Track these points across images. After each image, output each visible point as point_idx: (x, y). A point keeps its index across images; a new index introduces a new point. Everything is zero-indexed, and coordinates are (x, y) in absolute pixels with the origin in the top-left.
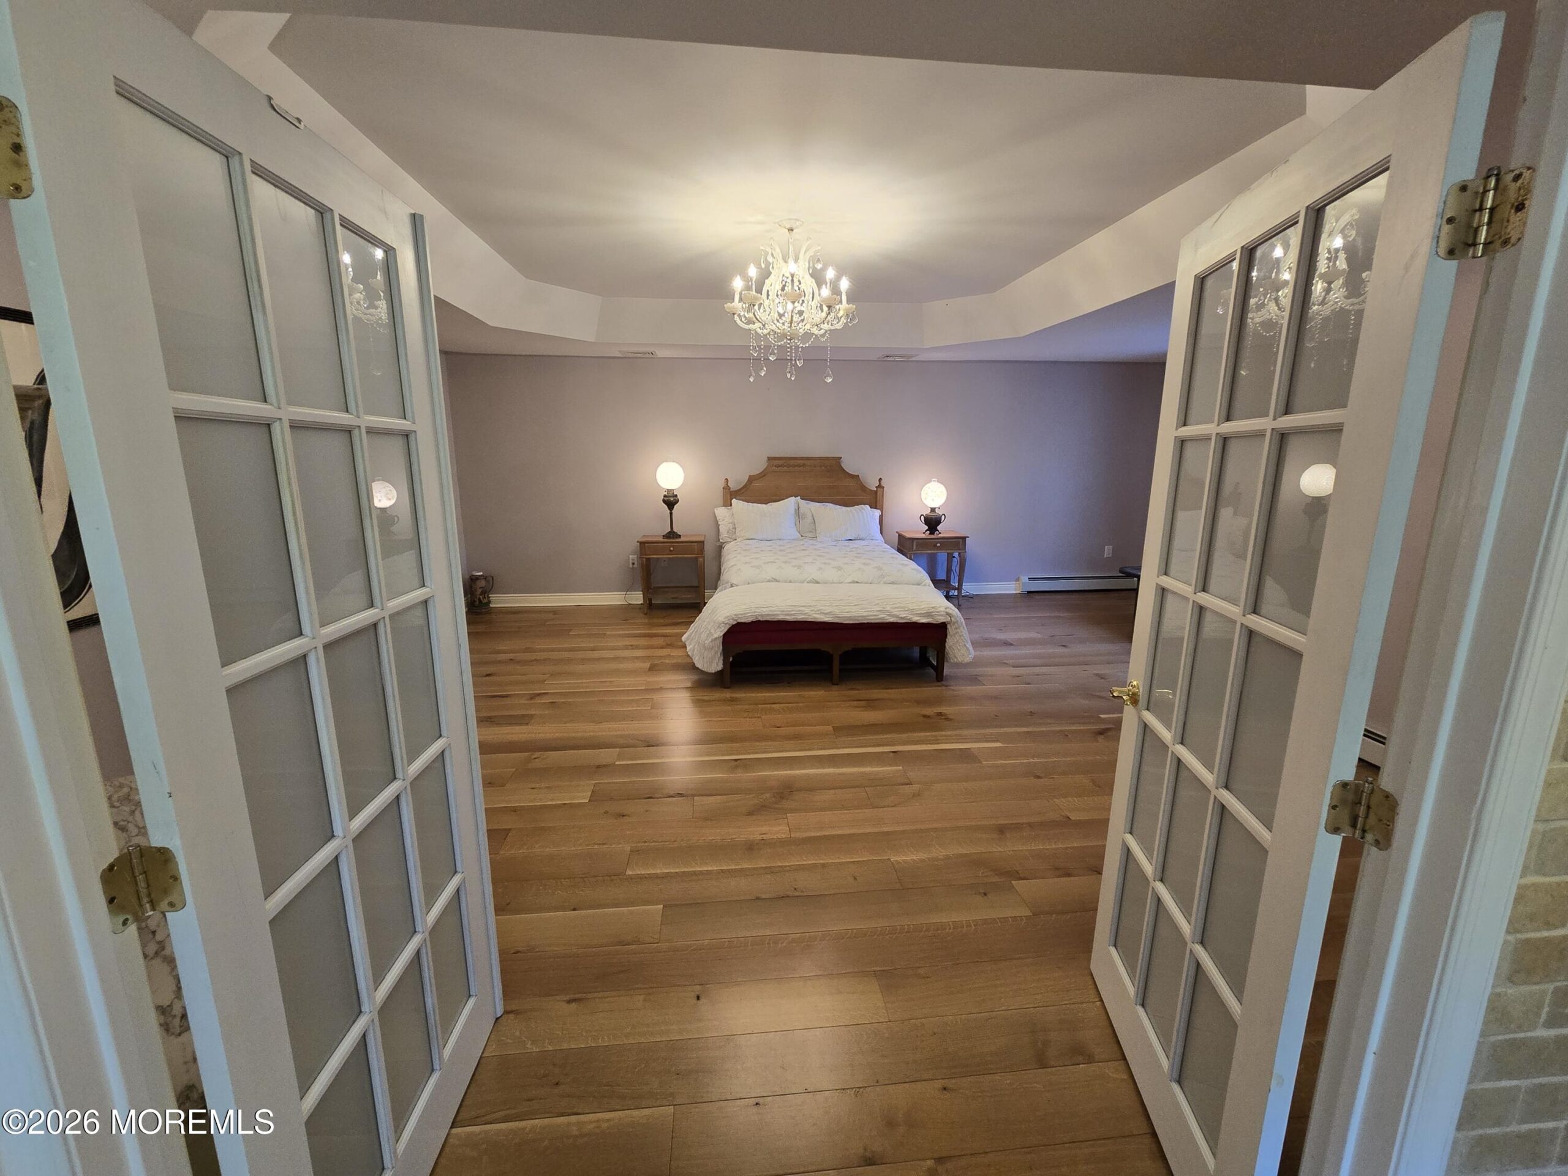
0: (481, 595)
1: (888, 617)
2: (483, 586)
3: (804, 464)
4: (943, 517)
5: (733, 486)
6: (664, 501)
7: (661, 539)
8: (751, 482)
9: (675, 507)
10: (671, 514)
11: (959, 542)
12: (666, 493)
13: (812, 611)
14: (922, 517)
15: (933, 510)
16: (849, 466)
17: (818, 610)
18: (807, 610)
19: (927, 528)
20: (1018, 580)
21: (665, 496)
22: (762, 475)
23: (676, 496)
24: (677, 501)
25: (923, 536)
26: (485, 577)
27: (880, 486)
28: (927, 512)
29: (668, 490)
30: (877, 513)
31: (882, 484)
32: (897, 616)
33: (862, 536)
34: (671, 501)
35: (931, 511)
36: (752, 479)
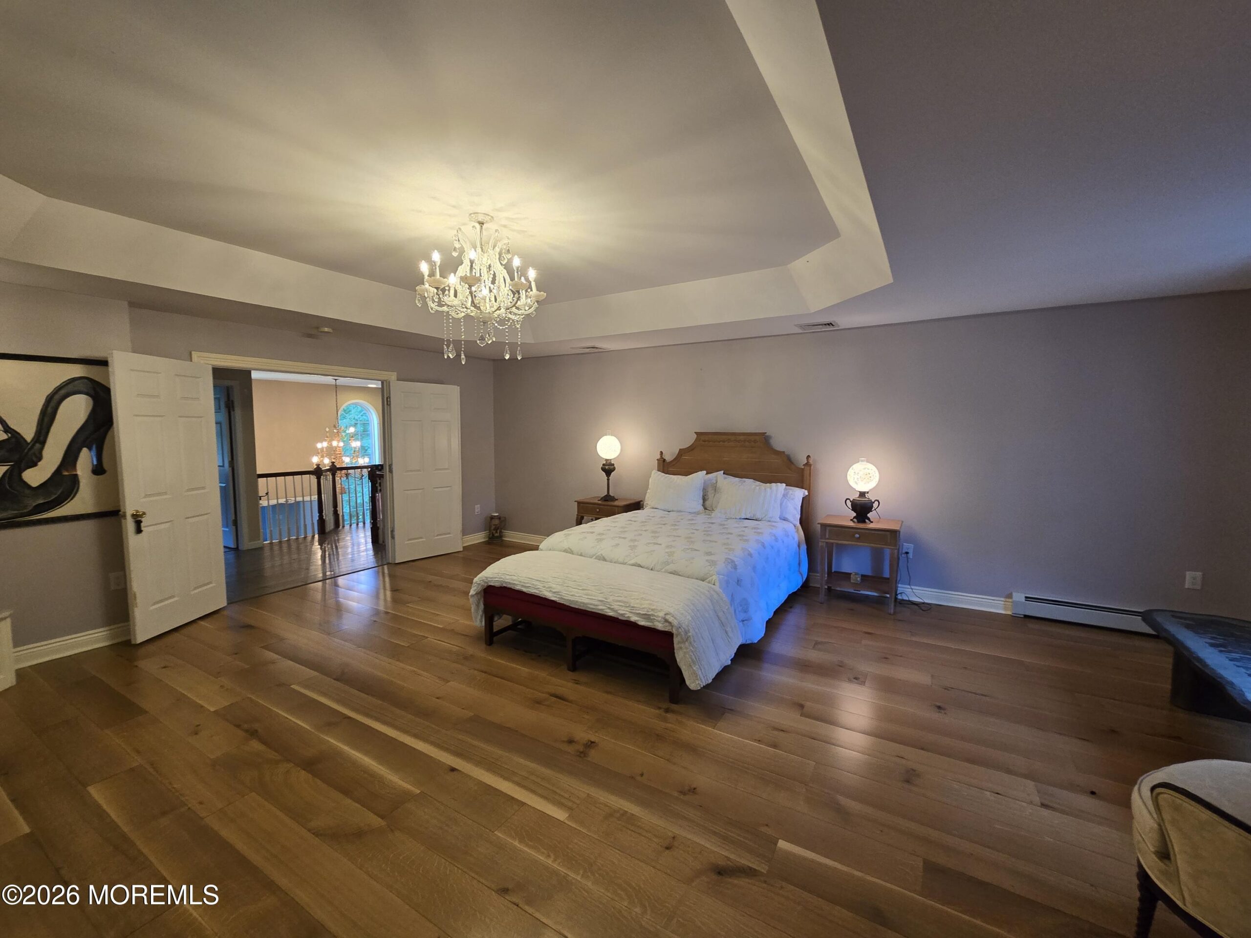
0: (494, 530)
1: (608, 611)
2: (496, 524)
3: (729, 439)
4: (876, 503)
5: (668, 458)
6: (603, 469)
7: (596, 501)
8: (681, 455)
9: (612, 473)
10: (608, 480)
11: (891, 536)
12: (605, 462)
13: (544, 587)
14: (848, 502)
15: (862, 494)
16: (779, 443)
17: (549, 588)
18: (539, 585)
19: (855, 514)
20: (1010, 596)
21: (604, 465)
22: (691, 449)
23: (613, 465)
24: (614, 469)
25: (851, 524)
26: (499, 518)
27: (808, 464)
28: (855, 496)
29: (607, 460)
30: (799, 494)
31: (811, 462)
32: (616, 611)
33: (758, 516)
34: (608, 469)
35: (860, 495)
36: (682, 452)
